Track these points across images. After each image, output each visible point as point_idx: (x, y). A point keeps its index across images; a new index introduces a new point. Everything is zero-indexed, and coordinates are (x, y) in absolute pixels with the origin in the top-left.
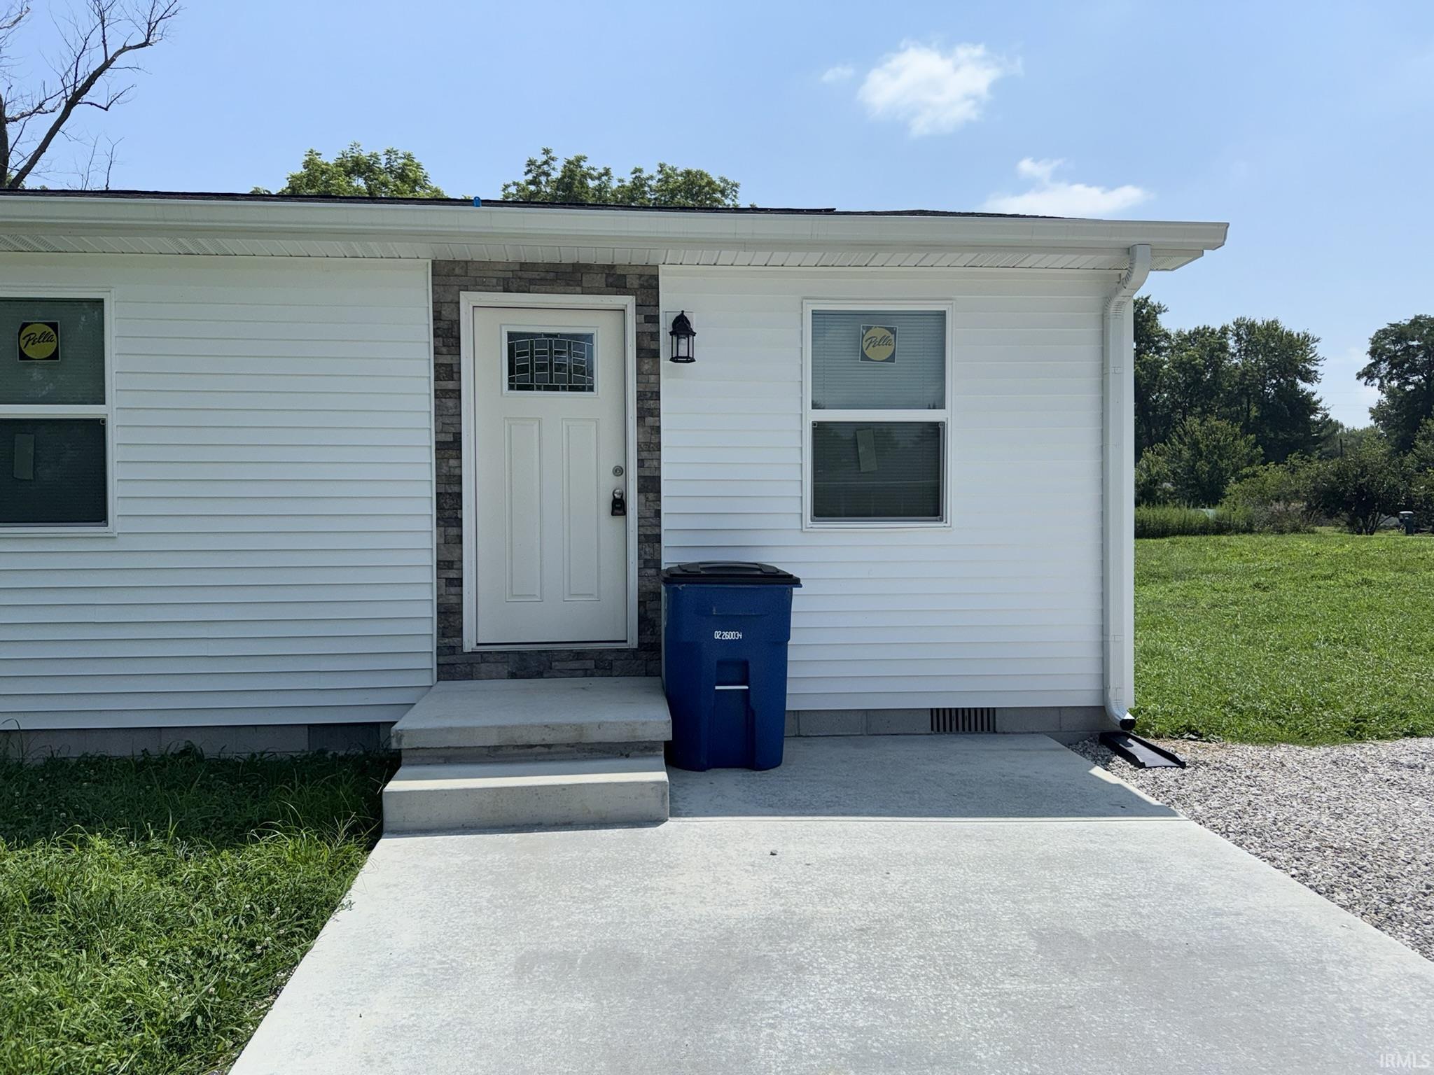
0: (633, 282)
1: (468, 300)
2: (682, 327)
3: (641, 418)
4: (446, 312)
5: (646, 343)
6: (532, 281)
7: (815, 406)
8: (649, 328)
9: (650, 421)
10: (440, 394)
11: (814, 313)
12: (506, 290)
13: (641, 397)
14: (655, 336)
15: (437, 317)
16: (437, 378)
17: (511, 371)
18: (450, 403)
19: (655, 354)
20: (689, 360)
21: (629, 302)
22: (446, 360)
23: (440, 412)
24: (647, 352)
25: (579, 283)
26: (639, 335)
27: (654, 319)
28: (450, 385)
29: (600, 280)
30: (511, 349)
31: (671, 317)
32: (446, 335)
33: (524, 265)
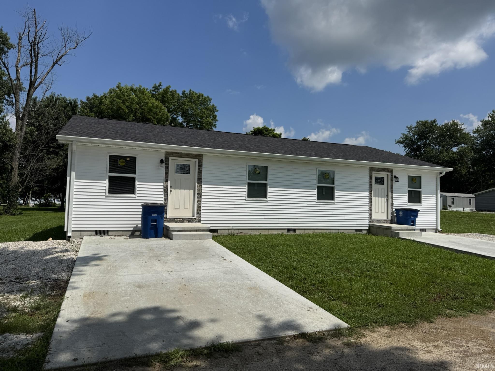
0: (390, 171)
1: (373, 172)
4: (371, 174)
5: (391, 179)
6: (380, 170)
7: (408, 188)
8: (392, 177)
9: (391, 189)
10: (370, 185)
12: (377, 171)
13: (391, 186)
17: (376, 182)
20: (397, 182)
21: (390, 173)
22: (371, 180)
23: (370, 187)
25: (384, 171)
28: (371, 184)
29: (387, 171)
30: (376, 179)
31: (394, 176)
32: (371, 177)
33: (379, 168)
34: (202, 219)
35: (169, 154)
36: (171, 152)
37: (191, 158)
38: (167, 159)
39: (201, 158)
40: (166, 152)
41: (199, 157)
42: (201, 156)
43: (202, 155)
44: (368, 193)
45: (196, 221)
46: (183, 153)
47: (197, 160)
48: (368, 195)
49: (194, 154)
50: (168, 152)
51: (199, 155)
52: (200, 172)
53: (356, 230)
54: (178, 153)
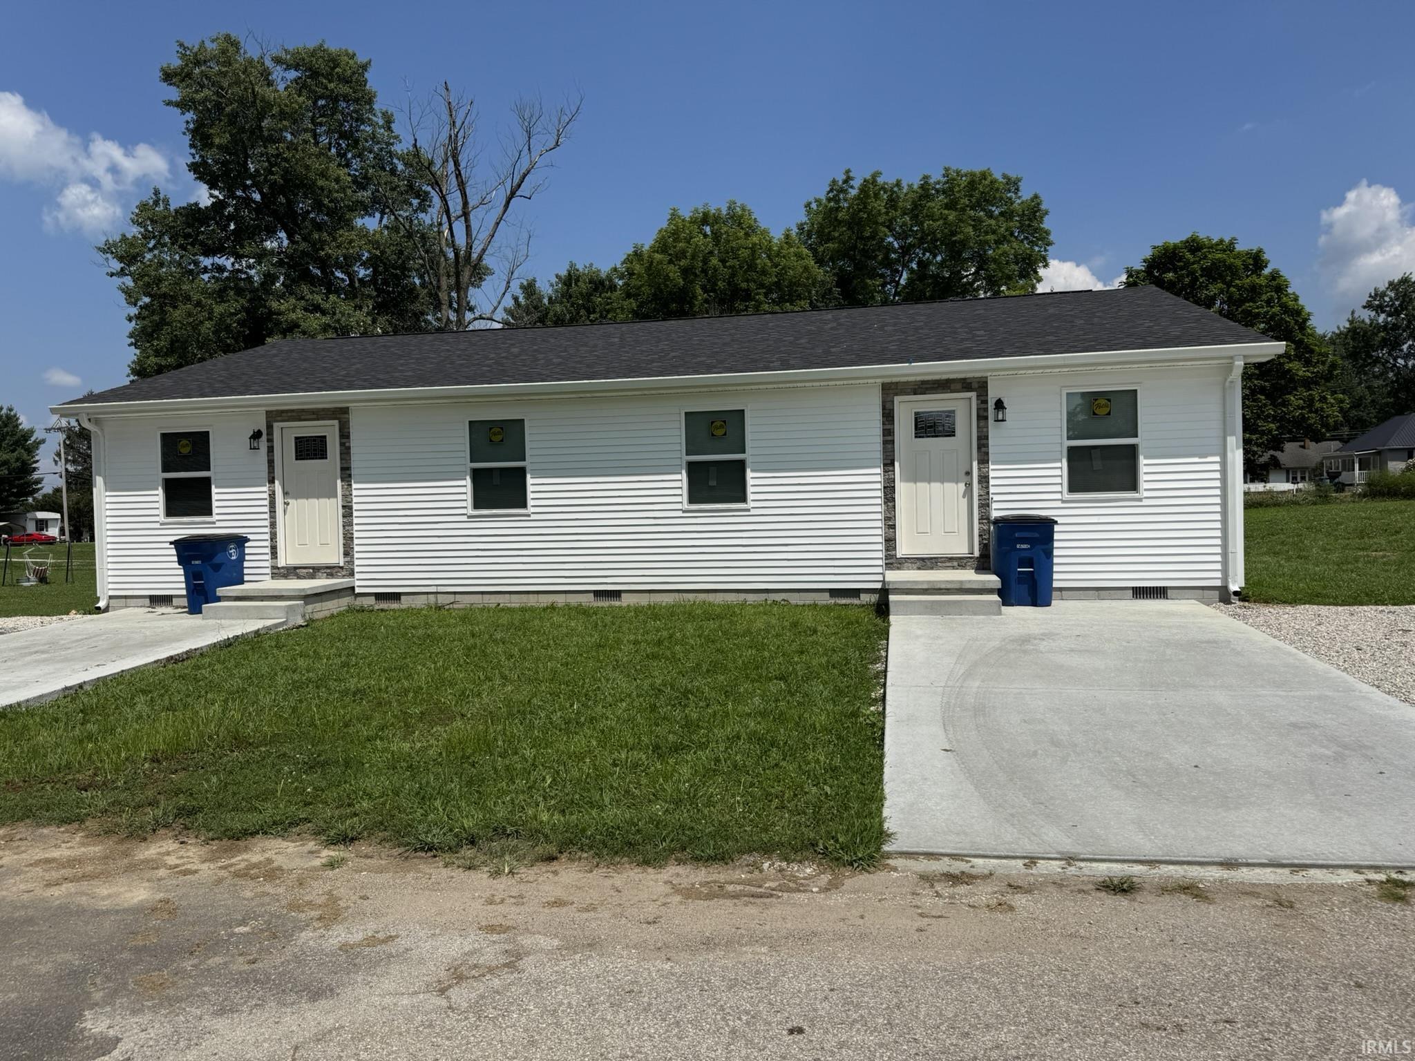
0: (975, 385)
1: (897, 399)
2: (999, 405)
3: (979, 448)
4: (888, 406)
5: (982, 413)
6: (927, 389)
7: (1069, 438)
8: (983, 406)
9: (983, 449)
10: (885, 442)
11: (1068, 394)
12: (916, 394)
13: (979, 438)
14: (986, 410)
15: (884, 408)
16: (884, 436)
17: (916, 429)
18: (890, 446)
19: (986, 418)
20: (1003, 420)
21: (973, 395)
22: (888, 427)
23: (885, 451)
24: (982, 417)
25: (949, 388)
26: (978, 409)
27: (986, 402)
28: (889, 438)
29: (959, 386)
30: (916, 419)
31: (994, 401)
32: (888, 416)
33: (923, 382)
34: (357, 569)
35: (274, 416)
36: (277, 411)
37: (323, 419)
38: (270, 427)
39: (346, 416)
40: (267, 412)
41: (340, 414)
42: (345, 411)
43: (348, 408)
44: (878, 471)
45: (344, 573)
46: (303, 411)
47: (336, 422)
48: (878, 478)
49: (328, 409)
50: (272, 411)
51: (341, 409)
52: (345, 452)
53: (834, 593)
54: (292, 411)
